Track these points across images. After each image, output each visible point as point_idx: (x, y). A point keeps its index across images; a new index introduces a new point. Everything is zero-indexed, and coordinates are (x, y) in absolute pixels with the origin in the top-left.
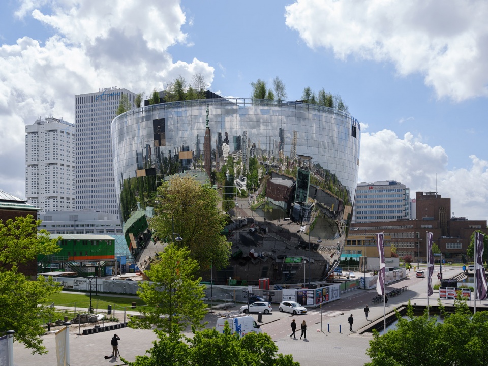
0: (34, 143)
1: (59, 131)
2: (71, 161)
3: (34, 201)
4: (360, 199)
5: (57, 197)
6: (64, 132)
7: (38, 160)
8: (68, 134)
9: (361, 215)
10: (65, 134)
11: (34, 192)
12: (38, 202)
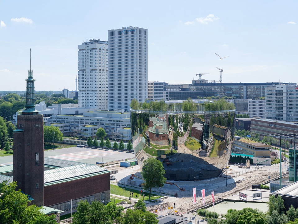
0: (83, 56)
1: (98, 49)
2: (105, 67)
3: (83, 93)
4: (289, 96)
5: (97, 91)
6: (101, 49)
7: (85, 67)
8: (104, 50)
9: (290, 106)
10: (102, 51)
11: (83, 87)
12: (85, 93)
